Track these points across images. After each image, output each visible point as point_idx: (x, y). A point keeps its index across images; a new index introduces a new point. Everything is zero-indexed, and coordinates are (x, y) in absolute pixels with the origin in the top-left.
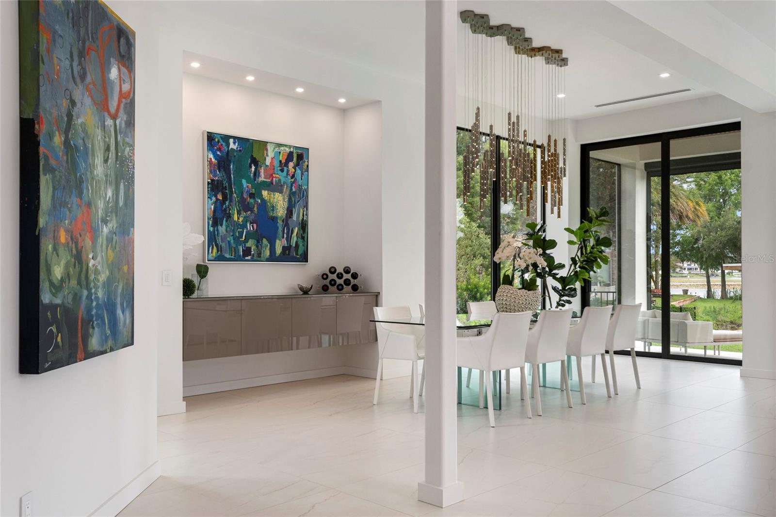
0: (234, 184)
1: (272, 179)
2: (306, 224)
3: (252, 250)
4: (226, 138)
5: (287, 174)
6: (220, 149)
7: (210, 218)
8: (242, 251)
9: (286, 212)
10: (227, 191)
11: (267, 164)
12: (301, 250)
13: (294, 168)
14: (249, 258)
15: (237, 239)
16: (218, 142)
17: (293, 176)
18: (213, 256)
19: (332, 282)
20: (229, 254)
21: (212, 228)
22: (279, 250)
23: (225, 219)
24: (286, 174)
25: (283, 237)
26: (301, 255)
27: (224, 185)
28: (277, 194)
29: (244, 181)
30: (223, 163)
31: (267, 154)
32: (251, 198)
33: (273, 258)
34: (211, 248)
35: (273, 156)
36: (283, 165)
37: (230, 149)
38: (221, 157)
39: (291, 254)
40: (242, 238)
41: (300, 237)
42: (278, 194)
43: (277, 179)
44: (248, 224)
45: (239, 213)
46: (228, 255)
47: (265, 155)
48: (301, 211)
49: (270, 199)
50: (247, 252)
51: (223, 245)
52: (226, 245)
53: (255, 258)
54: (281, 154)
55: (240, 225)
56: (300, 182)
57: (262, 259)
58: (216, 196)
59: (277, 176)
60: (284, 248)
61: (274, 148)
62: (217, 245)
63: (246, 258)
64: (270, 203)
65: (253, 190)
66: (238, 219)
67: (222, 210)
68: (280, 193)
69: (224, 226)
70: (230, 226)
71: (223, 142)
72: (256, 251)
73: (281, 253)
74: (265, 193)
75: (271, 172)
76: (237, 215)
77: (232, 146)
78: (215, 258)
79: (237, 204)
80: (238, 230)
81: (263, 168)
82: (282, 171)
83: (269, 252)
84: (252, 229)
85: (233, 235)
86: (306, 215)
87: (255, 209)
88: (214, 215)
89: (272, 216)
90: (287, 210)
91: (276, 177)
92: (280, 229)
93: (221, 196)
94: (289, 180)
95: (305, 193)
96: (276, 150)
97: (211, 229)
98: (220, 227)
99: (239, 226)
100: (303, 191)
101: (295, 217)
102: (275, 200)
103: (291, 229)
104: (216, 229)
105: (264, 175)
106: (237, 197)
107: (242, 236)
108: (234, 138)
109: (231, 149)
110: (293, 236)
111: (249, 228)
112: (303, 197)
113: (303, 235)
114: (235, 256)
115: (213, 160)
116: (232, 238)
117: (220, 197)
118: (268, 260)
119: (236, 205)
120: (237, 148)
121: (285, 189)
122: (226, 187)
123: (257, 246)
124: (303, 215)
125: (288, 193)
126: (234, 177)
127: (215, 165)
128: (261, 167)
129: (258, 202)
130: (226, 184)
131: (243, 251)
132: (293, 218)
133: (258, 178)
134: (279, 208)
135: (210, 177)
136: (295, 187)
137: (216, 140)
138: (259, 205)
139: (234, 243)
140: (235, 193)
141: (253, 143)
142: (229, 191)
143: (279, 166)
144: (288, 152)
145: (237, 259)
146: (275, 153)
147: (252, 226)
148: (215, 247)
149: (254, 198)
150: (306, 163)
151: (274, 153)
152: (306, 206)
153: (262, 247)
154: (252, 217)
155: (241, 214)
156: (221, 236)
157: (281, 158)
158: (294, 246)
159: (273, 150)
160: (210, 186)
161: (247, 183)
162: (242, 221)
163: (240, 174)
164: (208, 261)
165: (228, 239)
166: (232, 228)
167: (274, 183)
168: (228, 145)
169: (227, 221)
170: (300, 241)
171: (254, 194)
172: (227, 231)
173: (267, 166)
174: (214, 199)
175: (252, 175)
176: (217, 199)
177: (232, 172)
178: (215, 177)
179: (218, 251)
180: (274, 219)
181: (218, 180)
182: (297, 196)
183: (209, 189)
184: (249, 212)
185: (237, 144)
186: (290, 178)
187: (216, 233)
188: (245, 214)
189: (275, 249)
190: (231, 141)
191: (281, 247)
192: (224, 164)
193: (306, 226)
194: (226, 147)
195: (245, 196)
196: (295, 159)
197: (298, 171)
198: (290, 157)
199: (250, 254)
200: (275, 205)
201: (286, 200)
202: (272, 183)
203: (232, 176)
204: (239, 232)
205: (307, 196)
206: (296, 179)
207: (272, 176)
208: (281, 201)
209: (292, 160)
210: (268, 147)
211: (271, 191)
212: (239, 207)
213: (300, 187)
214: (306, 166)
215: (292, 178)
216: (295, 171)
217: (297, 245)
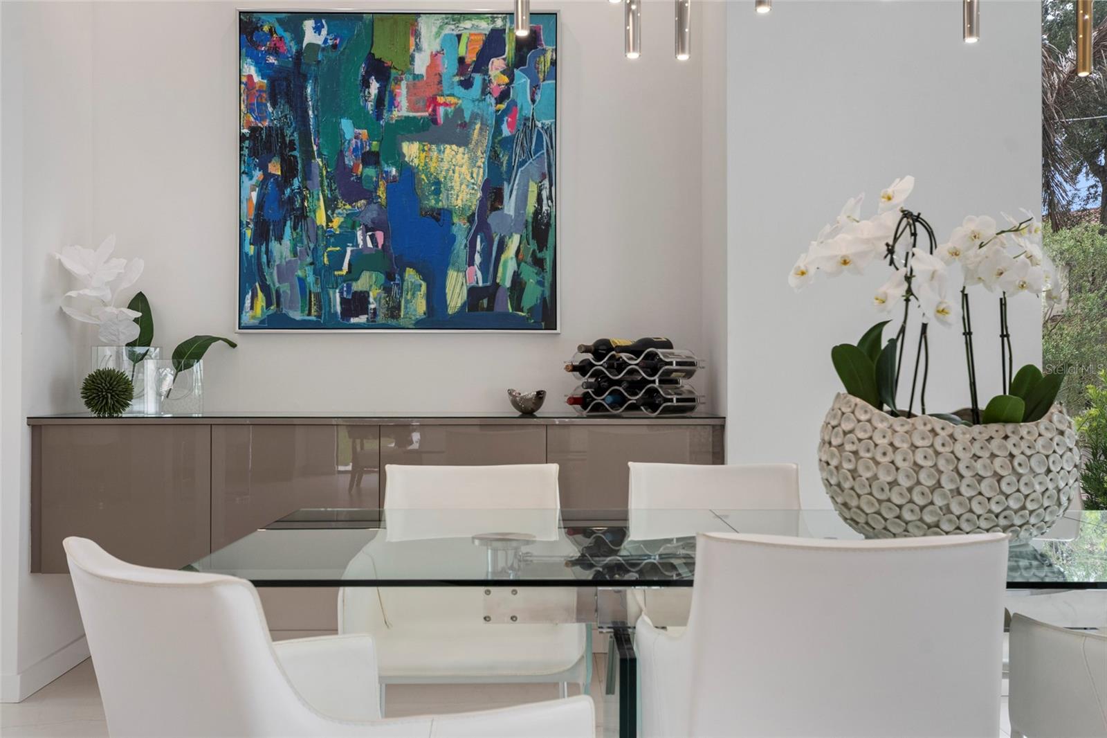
0: (318, 133)
1: (434, 110)
2: (548, 225)
3: (371, 300)
4: (293, 21)
5: (485, 92)
6: (275, 51)
7: (248, 223)
8: (341, 303)
9: (479, 194)
10: (296, 153)
11: (417, 72)
12: (531, 296)
13: (508, 72)
14: (363, 319)
15: (325, 274)
16: (271, 31)
17: (504, 96)
18: (253, 317)
20: (302, 311)
21: (252, 247)
22: (456, 295)
23: (288, 223)
24: (479, 92)
25: (471, 262)
26: (531, 310)
27: (287, 139)
28: (450, 150)
29: (347, 126)
30: (285, 84)
31: (417, 45)
32: (366, 163)
33: (436, 318)
34: (249, 296)
35: (436, 47)
36: (470, 69)
37: (304, 46)
38: (280, 70)
39: (498, 308)
40: (341, 270)
41: (529, 259)
42: (454, 147)
43: (450, 110)
45: (331, 205)
46: (299, 312)
47: (412, 48)
49: (426, 164)
50: (356, 304)
51: (285, 288)
52: (292, 287)
53: (380, 319)
54: (464, 40)
55: (334, 235)
56: (527, 109)
57: (402, 322)
58: (264, 168)
59: (452, 100)
60: (473, 295)
61: (441, 28)
62: (266, 289)
63: (353, 320)
64: (429, 175)
65: (375, 143)
66: (329, 220)
67: (280, 200)
68: (459, 145)
69: (287, 241)
70: (305, 242)
71: (286, 30)
72: (383, 301)
73: (463, 306)
74: (411, 150)
75: (433, 90)
76: (326, 211)
77: (311, 36)
78: (262, 322)
79: (326, 183)
80: (329, 249)
81: (403, 84)
82: (467, 84)
83: (424, 302)
84: (370, 245)
85: (312, 264)
86: (550, 198)
87: (382, 193)
88: (257, 216)
89: (433, 209)
90: (486, 187)
91: (446, 104)
92: (461, 242)
93: (279, 166)
94: (491, 107)
95: (545, 138)
96: (447, 30)
97: (251, 250)
98: (274, 245)
99: (332, 240)
100: (540, 135)
101: (509, 207)
102: (445, 165)
103: (496, 239)
104: (263, 248)
105: (409, 101)
106: (326, 165)
107: (342, 265)
108: (317, 16)
109: (309, 45)
110: (503, 257)
111: (360, 242)
112: (537, 151)
113: (539, 255)
114: (319, 316)
115: (257, 79)
116: (309, 270)
117: (275, 168)
118: (420, 324)
119: (322, 185)
120: (325, 41)
121: (476, 132)
122: (292, 142)
123: (387, 290)
124: (540, 199)
125: (486, 141)
126: (316, 116)
127: (260, 91)
128: (398, 81)
129: (388, 172)
130: (291, 134)
131: (343, 301)
132: (506, 211)
133: (390, 111)
134: (456, 185)
135: (248, 122)
136: (510, 125)
137: (266, 28)
139: (316, 283)
140: (320, 155)
141: (372, 22)
142: (302, 152)
143: (455, 72)
144: (487, 32)
145: (325, 322)
146: (444, 40)
147: (372, 237)
148: (260, 294)
149: (377, 163)
150: (549, 55)
151: (438, 40)
152: (549, 174)
153: (401, 289)
154: (372, 214)
155: (336, 207)
156: (277, 265)
157: (462, 51)
158: (508, 284)
159: (438, 34)
160: (247, 143)
161: (356, 126)
162: (340, 227)
163: (333, 106)
164: (239, 329)
165: (300, 273)
166: (312, 246)
167: (441, 121)
168: (299, 35)
169: (295, 228)
170: (529, 271)
171: (376, 154)
172: (295, 254)
173: (416, 77)
174: (258, 175)
175: (370, 106)
176: (267, 176)
177: (310, 103)
178: (262, 119)
179: (269, 304)
180: (442, 217)
181: (269, 128)
182: (518, 150)
183: (246, 152)
184: (363, 201)
185: (324, 32)
186: (493, 101)
187: (264, 260)
188: (348, 207)
189: (445, 295)
190: (309, 25)
191: (465, 289)
192: (288, 86)
193: (547, 229)
194: (292, 44)
195: (349, 161)
196: (510, 49)
197: (522, 81)
198: (493, 43)
199: (364, 310)
200: (445, 178)
201: (479, 163)
202: (433, 120)
203: (311, 113)
204: (330, 254)
205: (552, 146)
206: (514, 103)
207: (433, 102)
208: (465, 167)
209: (499, 52)
210: (425, 27)
211: (431, 143)
212: (331, 190)
213: (528, 124)
214: (548, 64)
215: (500, 100)
216: (512, 80)
217: (518, 284)
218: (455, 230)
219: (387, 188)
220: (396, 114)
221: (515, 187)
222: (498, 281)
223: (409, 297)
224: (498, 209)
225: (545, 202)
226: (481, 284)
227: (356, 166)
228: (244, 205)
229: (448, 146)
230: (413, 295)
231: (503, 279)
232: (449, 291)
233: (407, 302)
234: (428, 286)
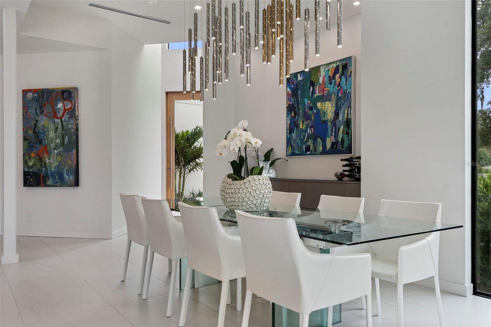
0: (300, 104)
1: (324, 93)
3: (311, 147)
4: (296, 75)
5: (335, 85)
6: (293, 84)
7: (288, 129)
8: (305, 148)
9: (334, 115)
10: (296, 110)
11: (320, 83)
12: (346, 144)
13: (340, 78)
14: (309, 153)
15: (302, 140)
16: (292, 79)
17: (339, 84)
18: (289, 153)
21: (289, 135)
22: (328, 145)
23: (295, 128)
24: (333, 85)
25: (332, 135)
26: (346, 148)
28: (327, 103)
29: (306, 100)
30: (294, 92)
31: (320, 75)
32: (310, 110)
33: (325, 152)
34: (288, 148)
35: (324, 74)
36: (331, 79)
38: (293, 88)
39: (338, 148)
40: (305, 139)
41: (345, 133)
42: (328, 102)
43: (327, 91)
44: (308, 129)
45: (303, 123)
46: (297, 151)
47: (319, 76)
48: (346, 111)
49: (322, 108)
51: (295, 145)
53: (313, 152)
54: (330, 71)
55: (303, 130)
56: (345, 88)
57: (317, 153)
58: (291, 114)
59: (327, 88)
60: (333, 144)
61: (325, 69)
63: (307, 153)
64: (323, 111)
65: (311, 104)
66: (303, 126)
67: (294, 122)
68: (329, 102)
69: (295, 133)
70: (298, 133)
71: (295, 78)
72: (313, 147)
73: (330, 148)
75: (323, 87)
77: (299, 78)
78: (291, 154)
80: (303, 134)
82: (331, 83)
83: (322, 147)
84: (311, 132)
85: (300, 138)
86: (350, 113)
87: (313, 118)
88: (290, 127)
89: (323, 121)
90: (335, 112)
91: (326, 90)
92: (330, 129)
94: (336, 89)
95: (349, 95)
96: (327, 69)
99: (303, 132)
100: (348, 94)
101: (341, 118)
102: (326, 108)
103: (338, 127)
104: (291, 135)
105: (318, 91)
106: (302, 112)
107: (305, 138)
108: (300, 72)
109: (299, 80)
110: (339, 133)
111: (309, 132)
112: (347, 100)
113: (348, 131)
114: (301, 152)
115: (290, 92)
116: (299, 140)
117: (293, 115)
118: (321, 154)
119: (301, 117)
120: (302, 79)
121: (333, 97)
122: (296, 107)
123: (314, 144)
125: (335, 99)
126: (300, 99)
127: (290, 95)
128: (316, 86)
129: (314, 112)
130: (296, 105)
132: (340, 119)
133: (315, 95)
134: (328, 113)
135: (288, 103)
136: (341, 93)
138: (315, 114)
139: (300, 143)
140: (301, 109)
141: (311, 71)
142: (297, 109)
143: (328, 80)
144: (335, 67)
145: (302, 154)
146: (326, 72)
147: (311, 130)
148: (290, 147)
149: (312, 110)
150: (350, 70)
151: (324, 72)
152: (350, 106)
153: (317, 144)
154: (311, 124)
156: (293, 139)
157: (329, 74)
158: (340, 141)
159: (324, 70)
160: (288, 109)
161: (308, 100)
162: (305, 128)
163: (303, 96)
164: (287, 156)
165: (297, 141)
167: (325, 95)
168: (297, 78)
169: (296, 129)
170: (345, 136)
171: (312, 107)
172: (296, 136)
173: (320, 84)
174: (290, 116)
175: (311, 94)
177: (299, 96)
178: (291, 102)
179: (292, 150)
180: (325, 122)
181: (292, 104)
182: (343, 100)
183: (288, 111)
185: (302, 76)
186: (337, 87)
187: (291, 138)
188: (306, 122)
189: (326, 145)
190: (299, 75)
191: (330, 143)
193: (350, 123)
194: (296, 81)
195: (306, 110)
196: (341, 70)
197: (343, 79)
198: (336, 70)
199: (309, 150)
200: (326, 111)
201: (334, 106)
202: (323, 95)
203: (299, 98)
204: (303, 136)
205: (351, 98)
206: (342, 87)
207: (323, 90)
208: (330, 107)
209: (338, 72)
210: (322, 69)
211: (323, 102)
212: (303, 118)
213: (345, 92)
214: (350, 73)
215: (338, 87)
216: (341, 80)
217: (343, 140)
218: (328, 125)
219: (314, 117)
221: (342, 111)
222: (338, 140)
223: (318, 146)
224: (338, 119)
225: (349, 115)
226: (334, 141)
227: (308, 111)
228: (287, 125)
229: (327, 102)
231: (339, 140)
232: (327, 144)
233: (318, 147)
234: (322, 142)
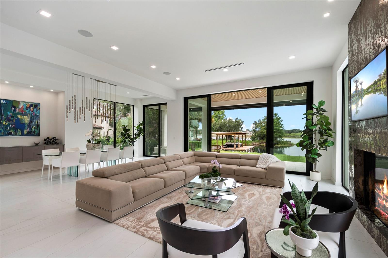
0: (3, 113)
2: (39, 125)
3: (13, 133)
9: (29, 121)
12: (36, 132)
13: (33, 109)
14: (11, 135)
15: (5, 130)
19: (48, 141)
22: (26, 132)
24: (29, 110)
25: (28, 129)
26: (36, 134)
28: (25, 117)
29: (9, 113)
32: (12, 117)
33: (23, 135)
35: (23, 105)
39: (32, 134)
41: (36, 128)
43: (25, 112)
44: (10, 125)
45: (6, 122)
47: (19, 105)
50: (10, 134)
53: (14, 135)
55: (6, 125)
56: (36, 113)
57: (17, 135)
60: (28, 132)
61: (23, 103)
63: (9, 135)
64: (22, 119)
65: (13, 115)
66: (5, 123)
68: (26, 116)
73: (27, 134)
74: (19, 116)
75: (22, 110)
79: (5, 119)
80: (5, 127)
81: (18, 109)
82: (27, 109)
84: (12, 126)
85: (2, 129)
86: (39, 122)
87: (14, 121)
89: (22, 123)
92: (26, 127)
94: (31, 112)
95: (38, 116)
96: (25, 103)
101: (33, 123)
102: (24, 118)
103: (32, 126)
105: (19, 111)
107: (8, 129)
108: (4, 100)
109: (2, 103)
110: (32, 128)
114: (4, 135)
118: (20, 136)
120: (5, 103)
123: (15, 132)
124: (38, 122)
125: (30, 116)
128: (17, 108)
129: (15, 119)
131: (8, 133)
133: (16, 111)
134: (26, 120)
136: (33, 114)
138: (16, 120)
139: (3, 131)
140: (4, 116)
141: (13, 101)
144: (30, 104)
149: (14, 117)
150: (39, 108)
152: (39, 120)
154: (13, 123)
157: (27, 106)
158: (33, 131)
159: (23, 104)
163: (6, 110)
166: (2, 126)
170: (36, 130)
173: (20, 108)
175: (12, 111)
180: (24, 124)
182: (35, 117)
184: (11, 122)
185: (5, 101)
188: (9, 122)
189: (24, 132)
190: (2, 100)
195: (9, 117)
196: (33, 106)
197: (35, 110)
198: (31, 106)
199: (11, 134)
201: (29, 118)
202: (22, 113)
203: (2, 111)
205: (39, 117)
206: (34, 112)
207: (22, 111)
208: (27, 118)
209: (32, 106)
210: (21, 103)
211: (22, 115)
213: (36, 115)
216: (34, 109)
217: (34, 131)
220: (16, 112)
221: (34, 121)
230: (19, 132)
233: (18, 133)
234: (21, 132)
